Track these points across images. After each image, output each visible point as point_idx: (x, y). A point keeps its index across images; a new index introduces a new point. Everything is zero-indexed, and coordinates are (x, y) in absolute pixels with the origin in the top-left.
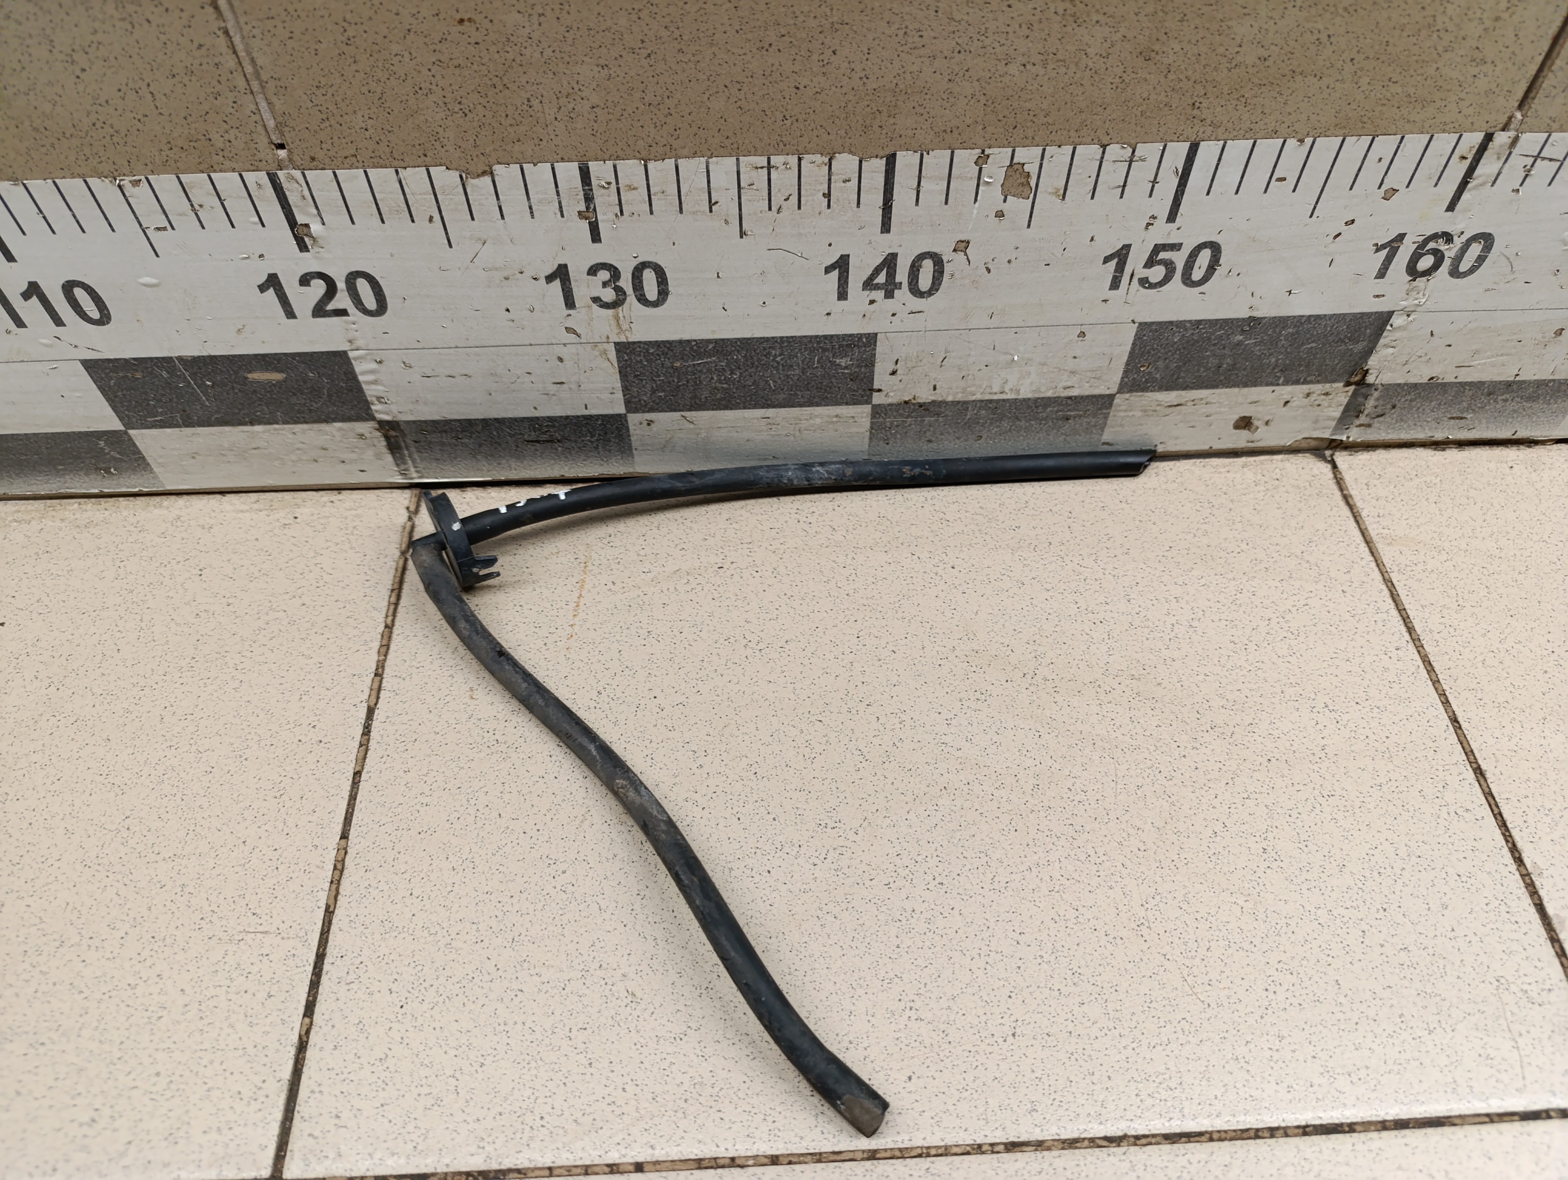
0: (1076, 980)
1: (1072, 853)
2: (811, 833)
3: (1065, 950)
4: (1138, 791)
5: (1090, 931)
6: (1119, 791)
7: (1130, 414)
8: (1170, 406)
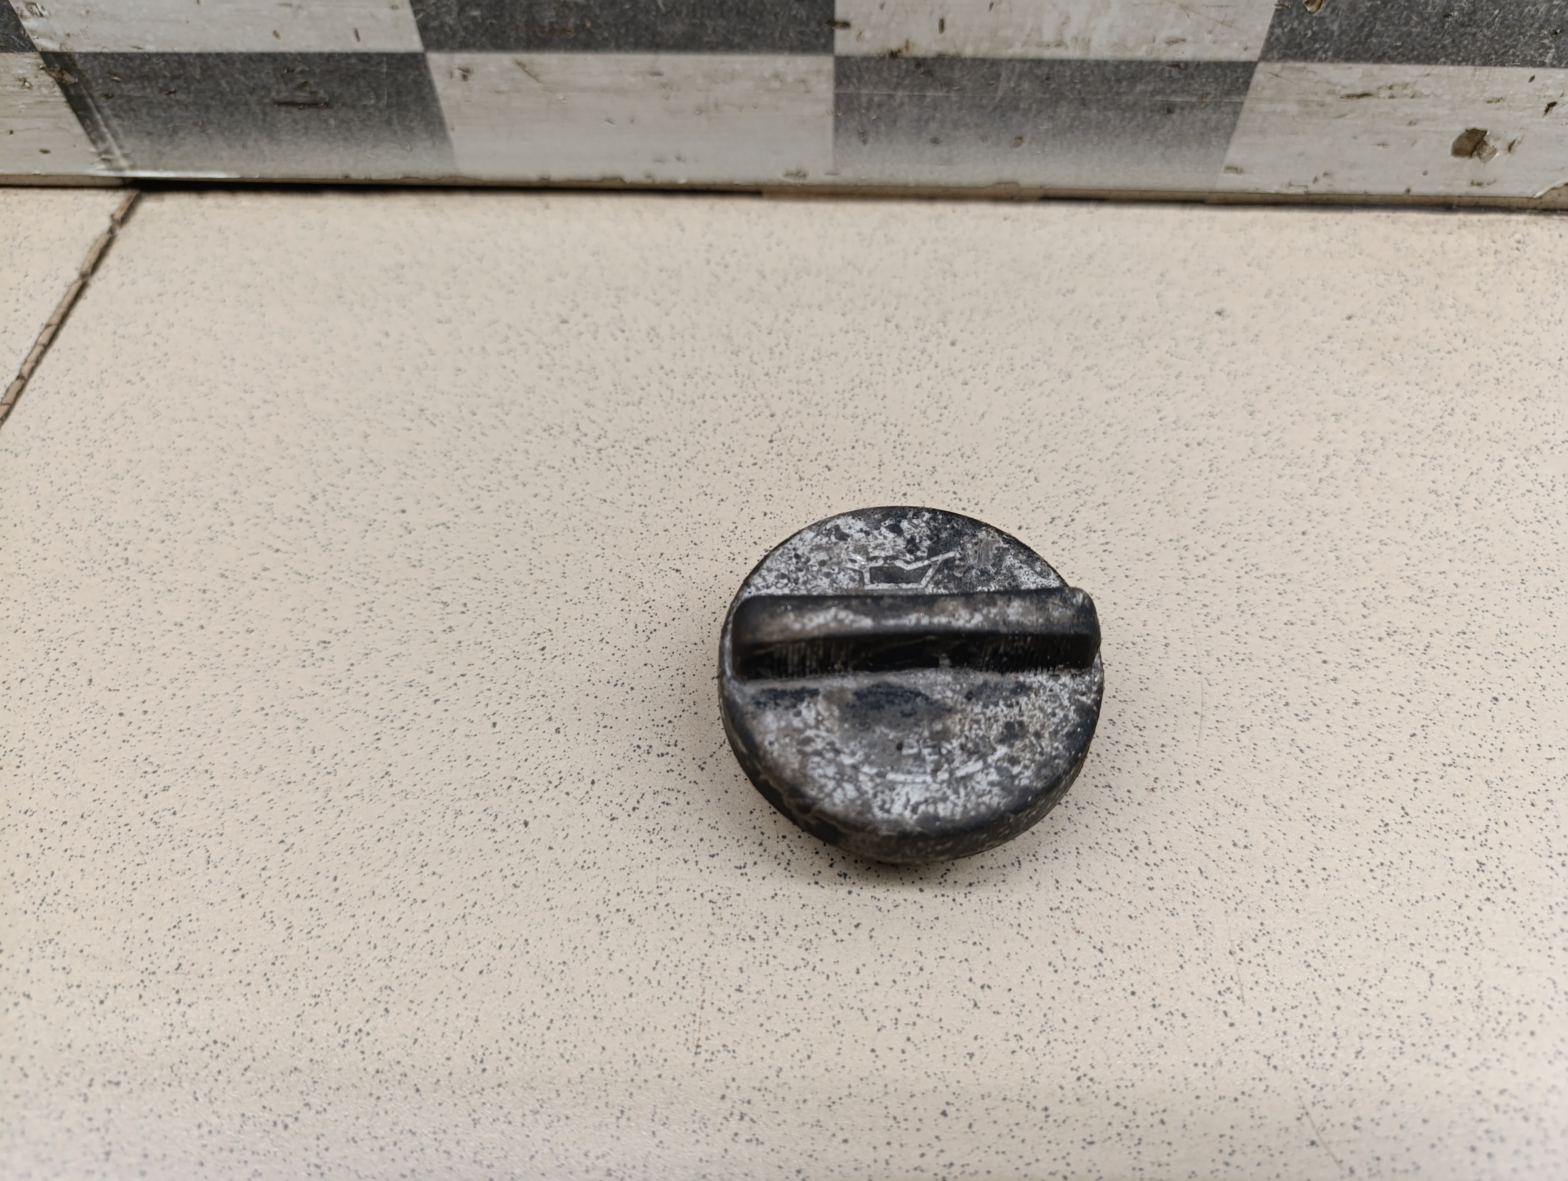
0: (1082, 1092)
1: (1104, 841)
2: (618, 761)
3: (1068, 1028)
4: (1242, 736)
5: (1121, 994)
6: (1206, 731)
7: (1279, 107)
8: (1349, 96)
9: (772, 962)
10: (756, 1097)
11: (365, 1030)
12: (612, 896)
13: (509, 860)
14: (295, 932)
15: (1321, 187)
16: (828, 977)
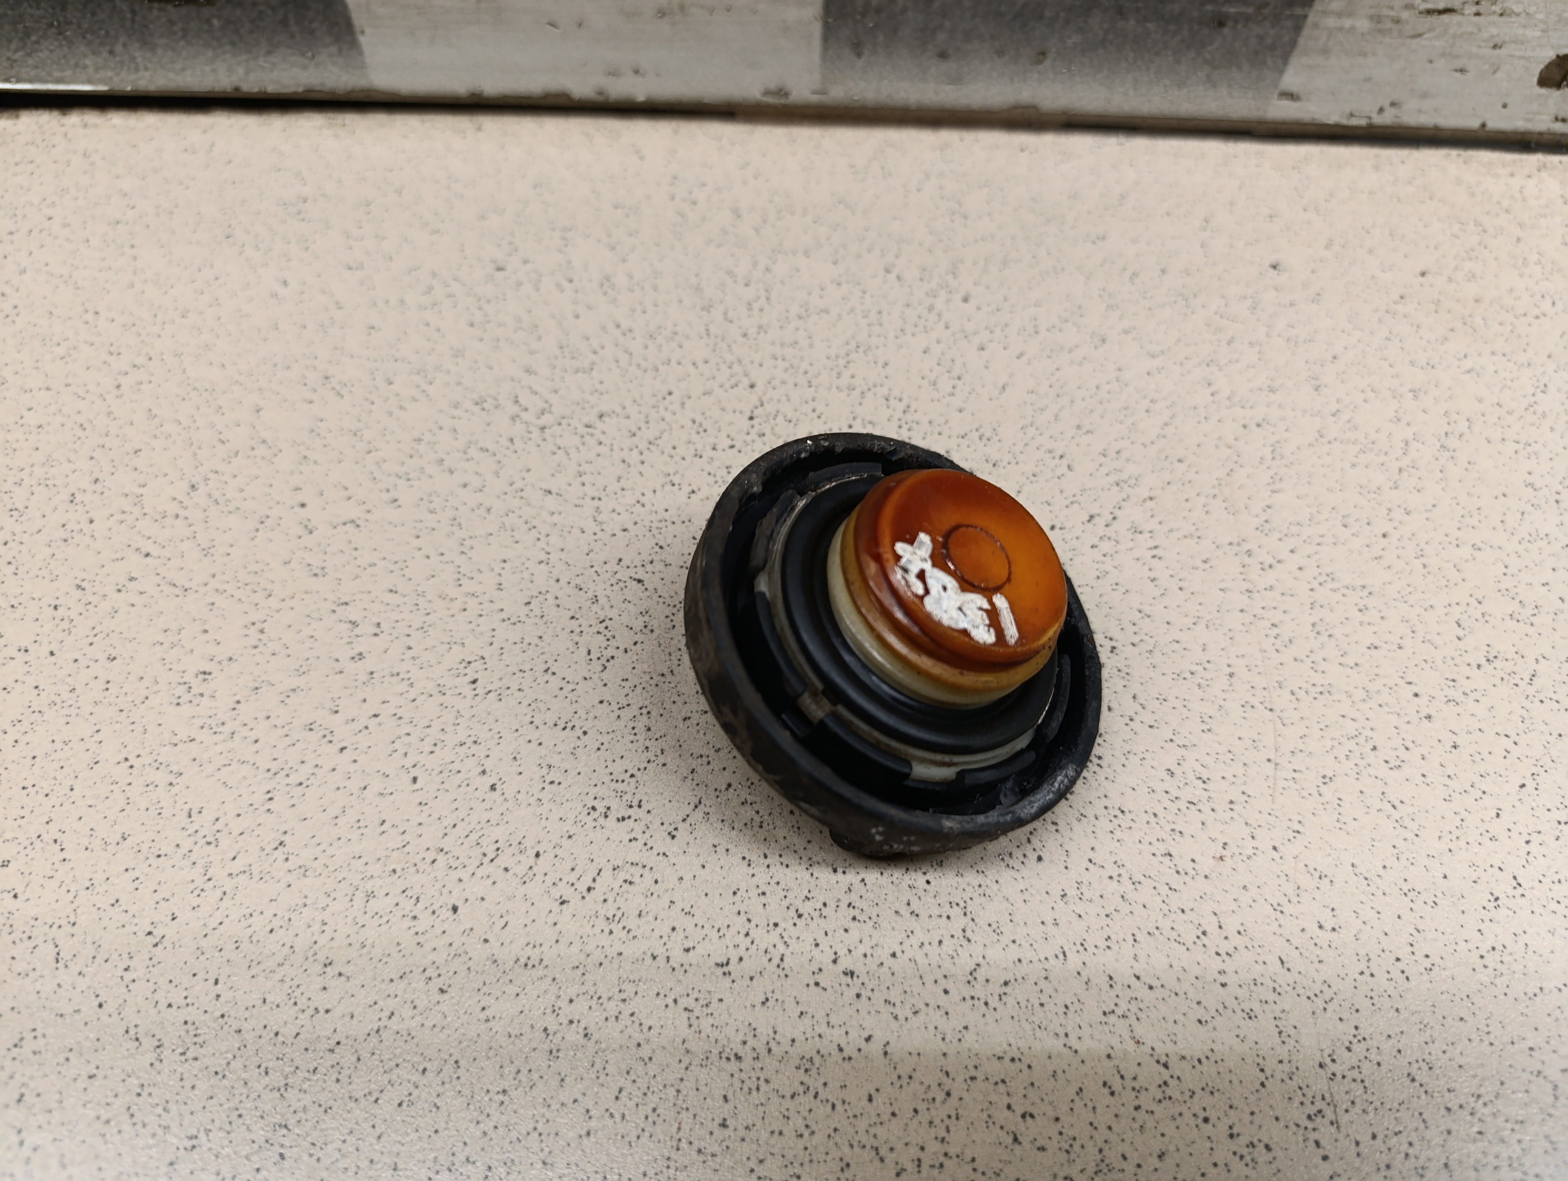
3: (1129, 1167)
7: (1347, 23)
8: (1429, 12)
9: (763, 1087)
12: (563, 1003)
13: (433, 956)
14: (166, 1053)
15: (1387, 118)
16: (834, 1106)
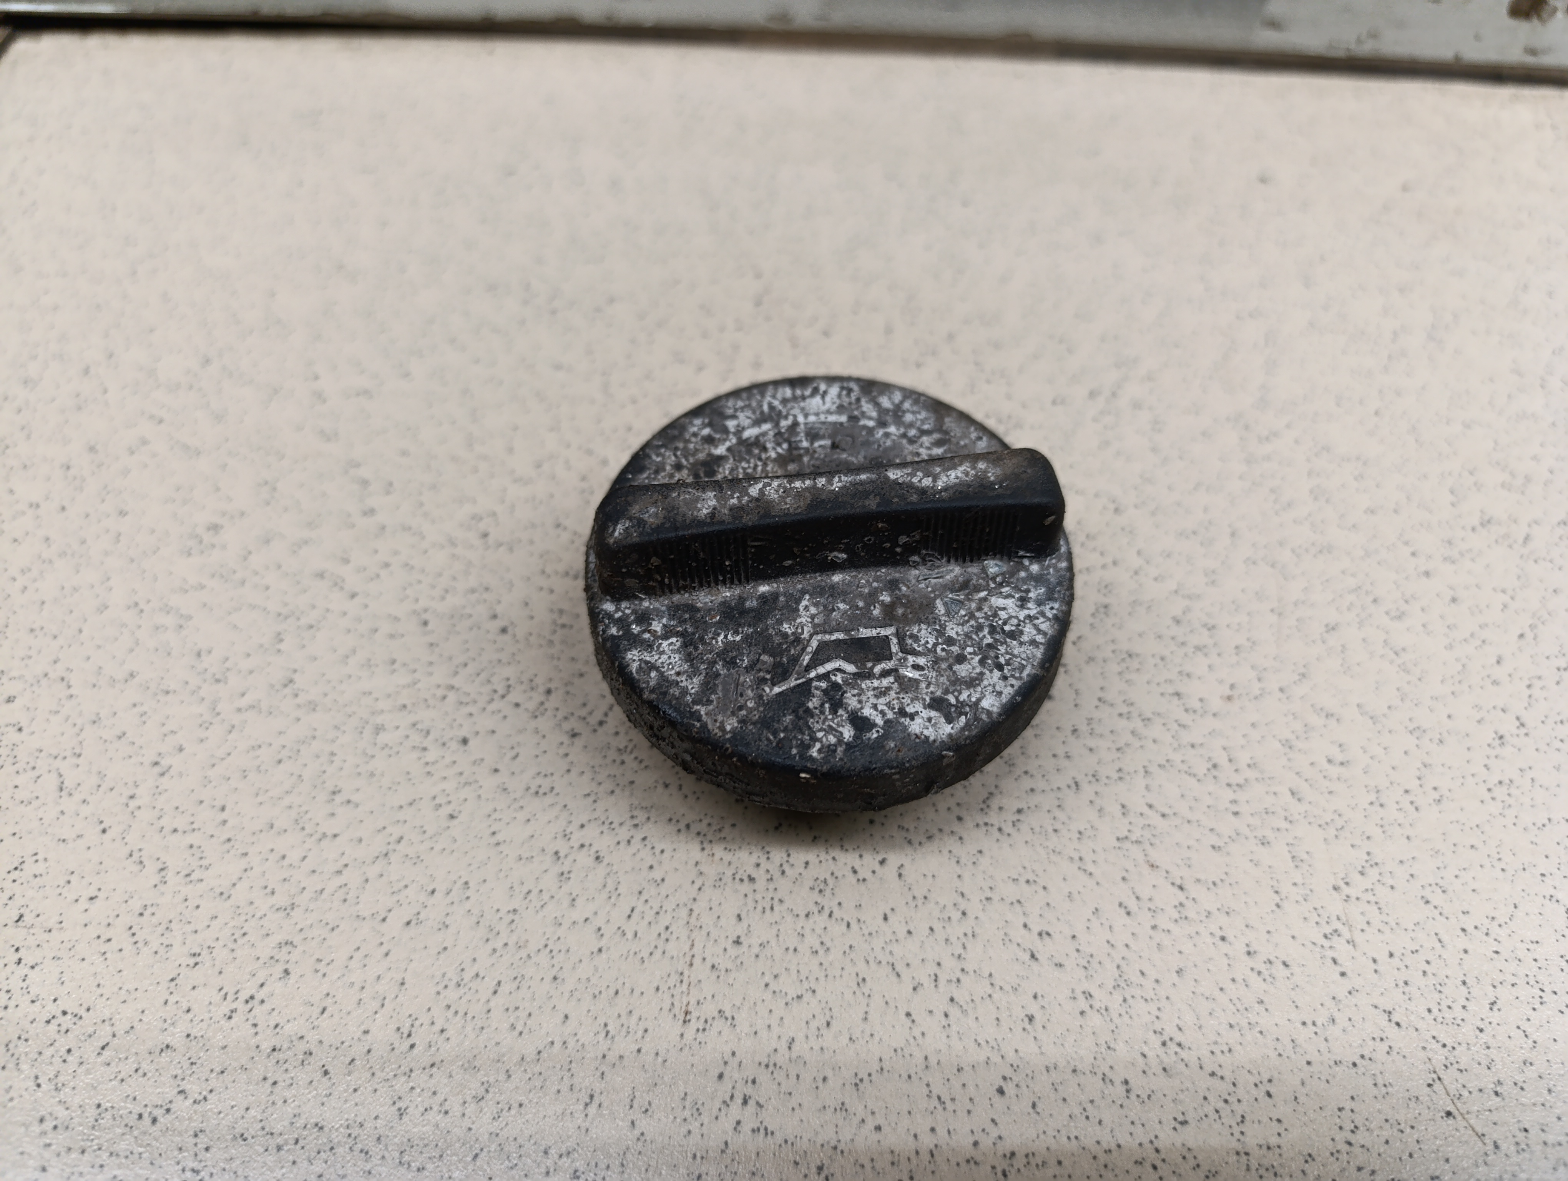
9: (777, 906)
10: (763, 1077)
11: (259, 997)
12: (574, 828)
13: (444, 785)
14: (170, 875)
15: (1367, 49)
16: (848, 925)
